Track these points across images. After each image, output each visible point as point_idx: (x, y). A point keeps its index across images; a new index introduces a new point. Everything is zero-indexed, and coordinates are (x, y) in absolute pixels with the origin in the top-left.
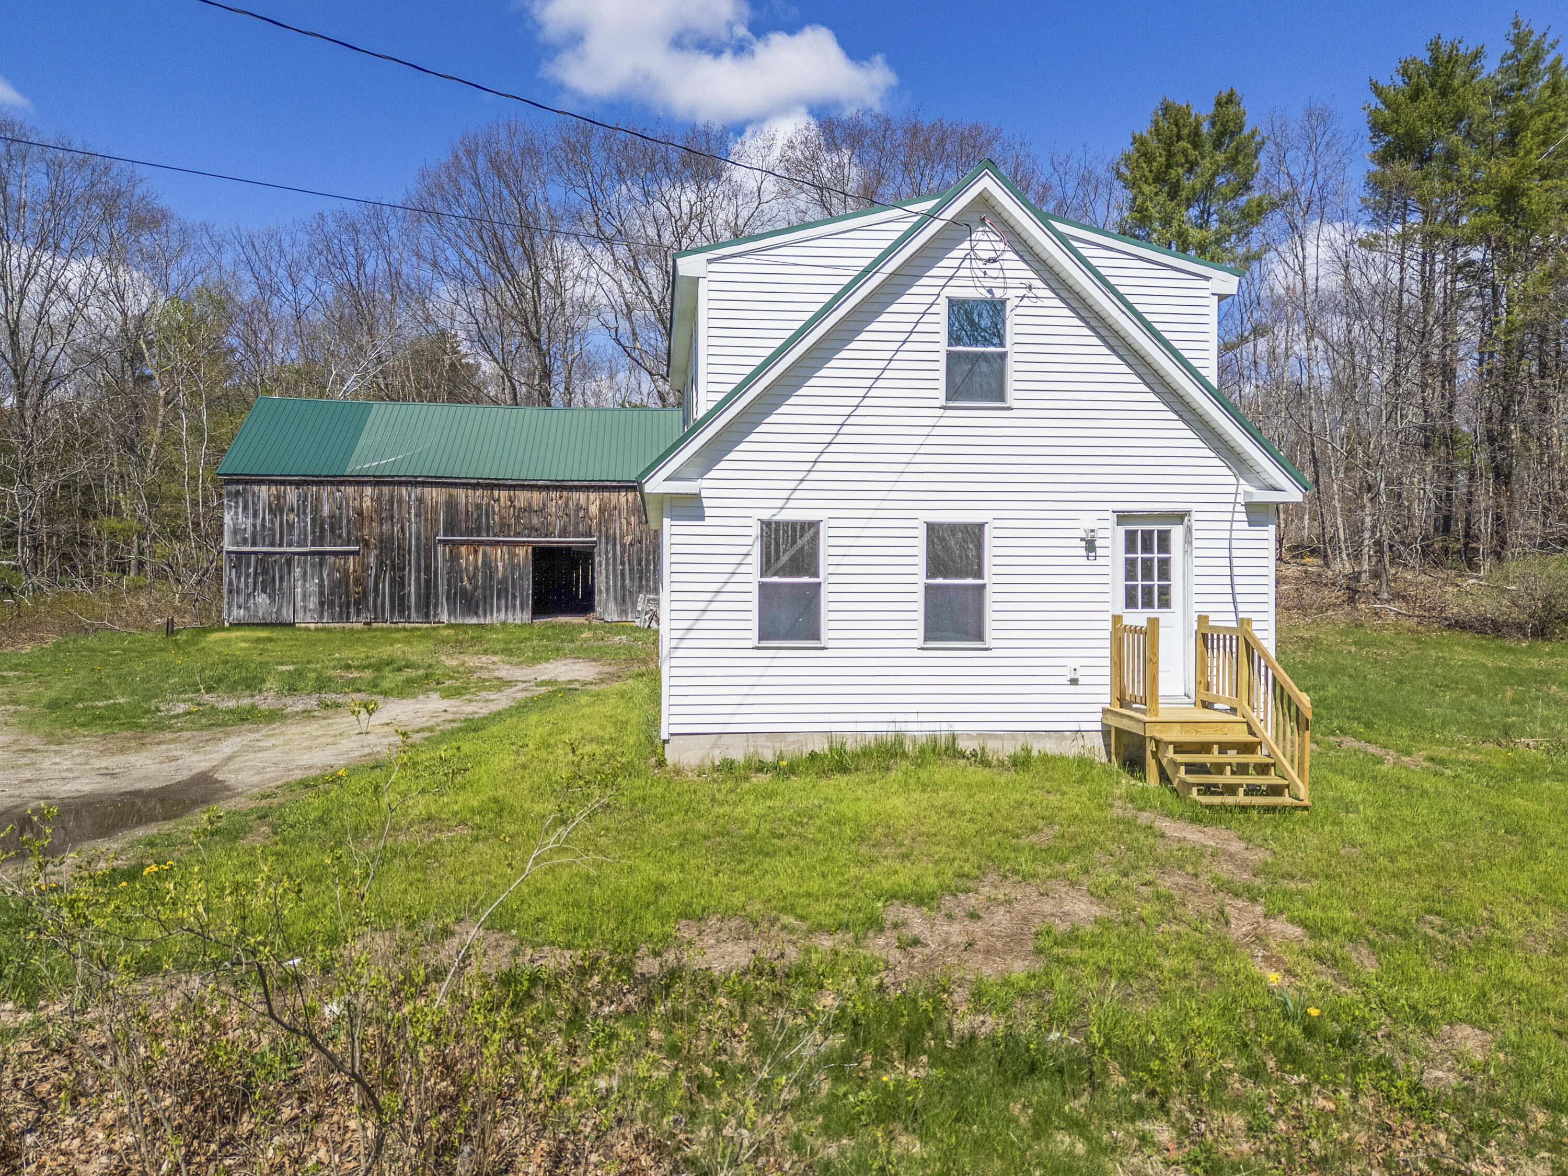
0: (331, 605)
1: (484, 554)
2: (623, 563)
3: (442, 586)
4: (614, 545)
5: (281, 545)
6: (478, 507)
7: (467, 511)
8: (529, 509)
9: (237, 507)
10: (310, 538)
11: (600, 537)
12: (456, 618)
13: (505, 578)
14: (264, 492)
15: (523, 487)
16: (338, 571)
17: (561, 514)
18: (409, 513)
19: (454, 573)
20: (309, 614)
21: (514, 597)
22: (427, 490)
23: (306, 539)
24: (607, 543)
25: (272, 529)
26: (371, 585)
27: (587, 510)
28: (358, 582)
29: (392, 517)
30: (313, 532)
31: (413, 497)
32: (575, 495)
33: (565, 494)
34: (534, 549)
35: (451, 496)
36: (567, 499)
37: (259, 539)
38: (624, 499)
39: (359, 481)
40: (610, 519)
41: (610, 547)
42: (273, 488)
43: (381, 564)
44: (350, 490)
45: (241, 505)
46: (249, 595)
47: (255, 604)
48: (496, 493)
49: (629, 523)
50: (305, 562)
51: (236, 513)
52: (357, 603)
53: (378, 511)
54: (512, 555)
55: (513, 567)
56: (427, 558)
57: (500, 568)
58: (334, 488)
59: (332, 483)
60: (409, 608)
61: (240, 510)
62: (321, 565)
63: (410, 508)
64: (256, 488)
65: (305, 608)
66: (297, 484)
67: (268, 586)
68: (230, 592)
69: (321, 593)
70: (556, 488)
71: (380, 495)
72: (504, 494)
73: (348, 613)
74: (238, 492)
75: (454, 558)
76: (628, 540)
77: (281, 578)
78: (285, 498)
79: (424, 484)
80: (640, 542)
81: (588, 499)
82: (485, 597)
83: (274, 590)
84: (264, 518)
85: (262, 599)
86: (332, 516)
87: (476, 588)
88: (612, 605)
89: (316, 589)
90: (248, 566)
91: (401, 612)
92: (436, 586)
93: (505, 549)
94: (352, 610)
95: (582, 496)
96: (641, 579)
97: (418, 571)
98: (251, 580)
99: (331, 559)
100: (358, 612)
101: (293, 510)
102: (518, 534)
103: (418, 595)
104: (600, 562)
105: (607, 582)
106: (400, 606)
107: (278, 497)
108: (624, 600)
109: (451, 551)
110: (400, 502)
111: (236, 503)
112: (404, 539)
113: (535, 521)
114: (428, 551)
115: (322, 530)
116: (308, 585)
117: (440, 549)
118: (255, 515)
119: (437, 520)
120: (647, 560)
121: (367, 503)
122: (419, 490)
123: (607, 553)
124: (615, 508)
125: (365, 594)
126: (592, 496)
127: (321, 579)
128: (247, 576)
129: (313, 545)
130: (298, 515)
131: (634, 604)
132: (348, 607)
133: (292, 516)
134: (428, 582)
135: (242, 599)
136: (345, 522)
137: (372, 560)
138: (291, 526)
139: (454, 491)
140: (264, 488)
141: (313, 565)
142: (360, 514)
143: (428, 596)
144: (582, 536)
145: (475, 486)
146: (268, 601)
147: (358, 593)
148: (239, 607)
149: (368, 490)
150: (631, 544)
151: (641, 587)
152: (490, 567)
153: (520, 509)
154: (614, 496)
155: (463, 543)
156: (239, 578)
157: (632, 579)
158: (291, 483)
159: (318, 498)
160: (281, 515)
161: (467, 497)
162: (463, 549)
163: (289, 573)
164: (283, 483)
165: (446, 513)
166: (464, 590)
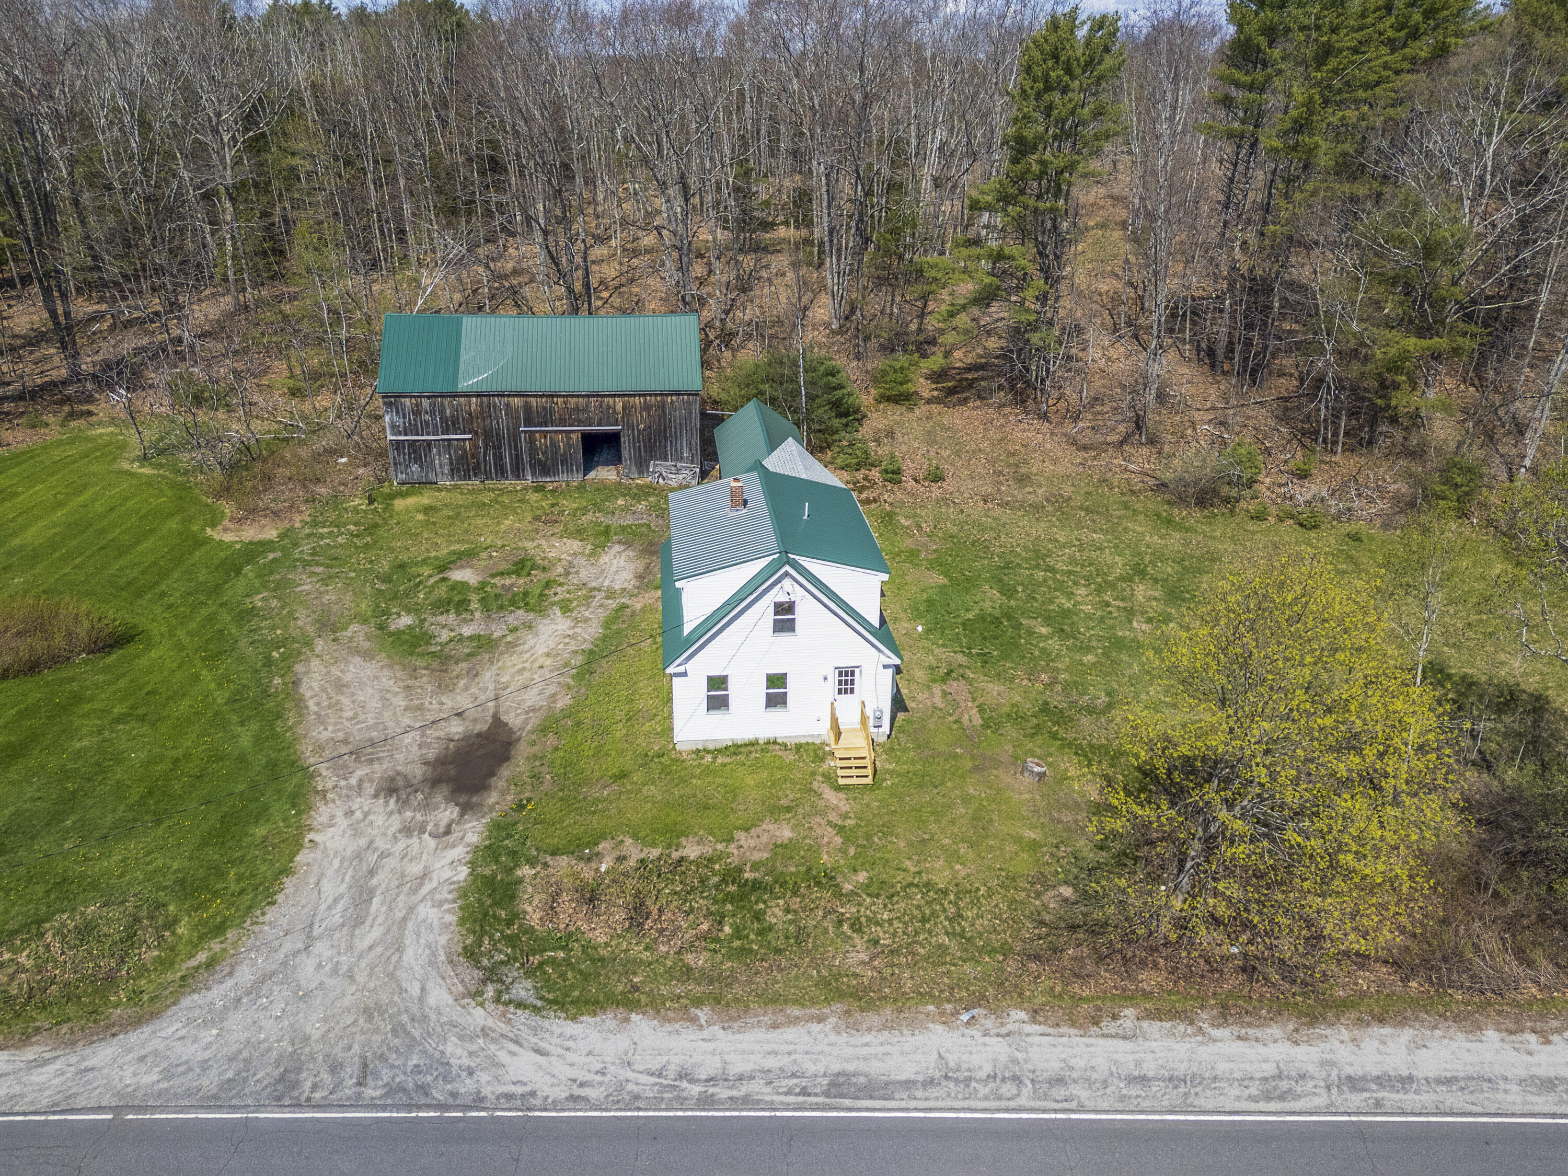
0: (458, 470)
1: (551, 438)
2: (639, 442)
3: (526, 458)
4: (633, 431)
5: (422, 435)
6: (545, 408)
7: (538, 412)
8: (577, 409)
9: (392, 412)
10: (440, 430)
11: (624, 426)
12: (536, 478)
13: (565, 453)
14: (407, 402)
15: (572, 396)
16: (460, 450)
17: (598, 412)
18: (501, 413)
19: (533, 451)
20: (445, 477)
21: (572, 464)
22: (511, 399)
23: (437, 431)
24: (628, 429)
25: (416, 425)
26: (482, 458)
27: (614, 408)
28: (473, 456)
29: (490, 416)
30: (442, 427)
31: (503, 404)
32: (606, 399)
33: (600, 399)
34: (583, 435)
35: (526, 403)
36: (601, 402)
37: (408, 431)
38: (639, 401)
39: (468, 395)
40: (629, 415)
41: (630, 433)
42: (414, 400)
43: (486, 446)
44: (462, 400)
45: (394, 410)
46: (407, 466)
47: (411, 471)
48: (555, 400)
49: (642, 416)
50: (439, 446)
51: (392, 416)
52: (474, 469)
53: (482, 413)
54: (569, 439)
55: (570, 446)
56: (515, 441)
57: (562, 447)
58: (452, 399)
59: (450, 396)
60: (507, 472)
61: (394, 414)
62: (449, 447)
63: (501, 410)
64: (403, 401)
65: (442, 473)
66: (429, 397)
67: (418, 460)
68: (395, 464)
69: (451, 464)
70: (593, 396)
71: (482, 402)
72: (560, 400)
73: (469, 475)
74: (391, 402)
75: (532, 440)
76: (642, 427)
77: (426, 456)
78: (421, 406)
79: (509, 396)
80: (650, 428)
81: (615, 402)
82: (553, 465)
83: (422, 462)
84: (410, 418)
85: (415, 468)
86: (452, 416)
87: (547, 459)
88: (634, 468)
89: (448, 461)
90: (404, 448)
92: (522, 458)
93: (564, 435)
94: (471, 474)
95: (611, 400)
96: (651, 451)
97: (510, 449)
98: (407, 457)
99: (455, 443)
100: (476, 475)
101: (427, 413)
102: (571, 426)
103: (511, 464)
104: (625, 442)
105: (630, 453)
106: (501, 473)
107: (417, 405)
108: (641, 465)
109: (530, 437)
110: (495, 406)
111: (391, 409)
112: (499, 429)
113: (582, 417)
114: (515, 436)
115: (447, 425)
116: (442, 459)
117: (523, 436)
118: (404, 417)
119: (519, 418)
120: (655, 439)
121: (473, 407)
122: (506, 399)
123: (629, 436)
124: (633, 408)
125: (478, 463)
126: (617, 400)
127: (450, 456)
128: (404, 454)
129: (443, 435)
130: (431, 416)
131: (648, 467)
132: (469, 472)
133: (427, 416)
134: (517, 455)
135: (403, 468)
136: (461, 419)
137: (481, 443)
138: (427, 423)
139: (529, 399)
140: (408, 400)
141: (444, 447)
142: (470, 414)
143: (518, 465)
144: (612, 426)
145: (542, 396)
146: (419, 469)
147: (474, 463)
148: (402, 473)
149: (474, 400)
150: (644, 430)
151: (651, 456)
152: (555, 447)
153: (571, 409)
154: (632, 399)
155: (537, 432)
156: (400, 456)
157: (645, 451)
158: (424, 397)
159: (442, 405)
160: (420, 416)
161: (537, 403)
162: (537, 436)
163: (430, 452)
164: (419, 396)
165: (525, 413)
166: (540, 460)
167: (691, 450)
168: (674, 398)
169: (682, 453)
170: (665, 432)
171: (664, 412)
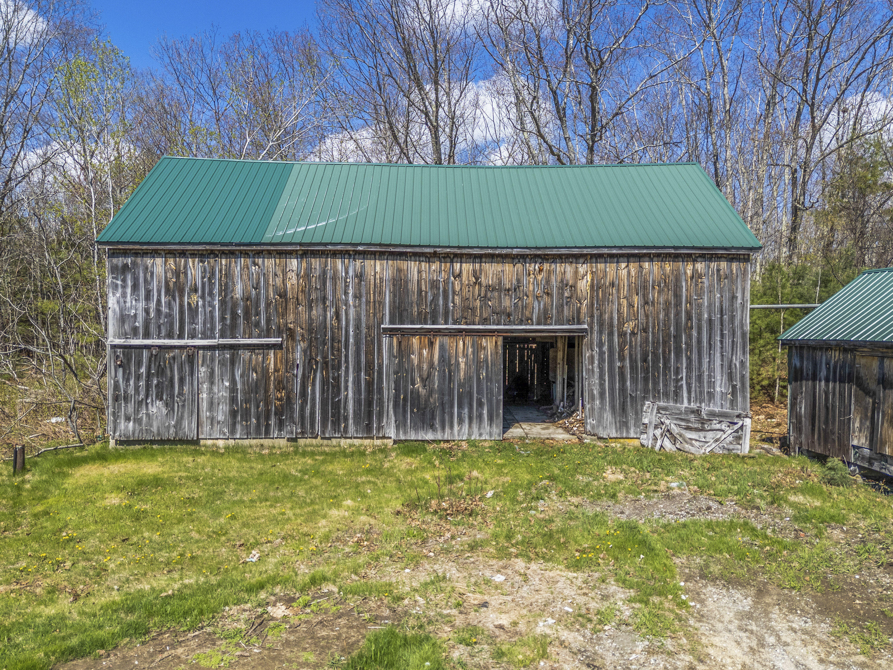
0: (246, 416)
1: (442, 348)
2: (622, 358)
3: (388, 389)
4: (611, 334)
5: (181, 336)
6: (434, 284)
7: (420, 291)
8: (498, 288)
9: (124, 287)
10: (218, 327)
11: (591, 325)
12: (405, 433)
13: (468, 379)
14: (158, 266)
15: (492, 258)
16: (255, 370)
17: (539, 292)
18: (346, 293)
19: (403, 373)
20: (217, 428)
21: (480, 404)
22: (369, 263)
23: (213, 329)
24: (601, 332)
25: (169, 316)
26: (297, 388)
27: (574, 287)
28: (280, 385)
29: (324, 299)
30: (223, 319)
31: (351, 273)
32: (559, 267)
33: (546, 266)
34: (505, 338)
35: (399, 270)
36: (549, 272)
37: (153, 328)
38: (625, 272)
39: (281, 251)
40: (606, 299)
41: (605, 338)
42: (171, 261)
43: (310, 361)
44: (270, 263)
45: (129, 283)
46: (140, 403)
47: (148, 415)
48: (457, 266)
49: (631, 305)
50: (212, 360)
51: (124, 295)
52: (279, 413)
53: (306, 291)
54: (478, 348)
55: (479, 364)
56: (369, 353)
57: (462, 366)
58: (249, 261)
59: (246, 254)
60: (346, 419)
61: (129, 290)
62: (233, 362)
63: (347, 286)
64: (149, 261)
65: (212, 419)
66: (202, 256)
67: (165, 390)
68: (116, 399)
69: (233, 400)
70: (535, 258)
71: (309, 269)
72: (467, 267)
73: (268, 426)
74: (125, 266)
75: (403, 353)
76: (628, 327)
77: (182, 381)
78: (186, 274)
79: (364, 254)
80: (645, 330)
81: (576, 272)
82: (442, 404)
83: (172, 396)
84: (159, 301)
85: (157, 408)
86: (247, 298)
87: (431, 392)
88: (608, 416)
89: (226, 394)
90: (139, 364)
91: (336, 424)
92: (380, 390)
93: (468, 340)
94: (272, 422)
95: (569, 269)
96: (646, 380)
97: (358, 370)
98: (142, 383)
99: (245, 355)
100: (281, 425)
101: (196, 290)
102: (485, 321)
103: (357, 402)
104: (592, 357)
105: (602, 385)
107: (177, 273)
108: (624, 409)
109: (400, 343)
110: (334, 278)
111: (124, 281)
112: (339, 328)
113: (507, 302)
114: (370, 343)
115: (234, 316)
116: (216, 389)
117: (385, 341)
118: (148, 297)
119: (381, 303)
120: (655, 355)
121: (292, 280)
122: (358, 263)
123: (601, 345)
124: (612, 285)
125: (289, 400)
126: (582, 268)
127: (233, 381)
128: (138, 377)
129: (222, 336)
130: (203, 297)
131: (638, 414)
132: (268, 418)
133: (195, 297)
134: (369, 384)
135: (131, 408)
136: (263, 305)
137: (298, 356)
138: (193, 311)
139: (404, 264)
140: (159, 261)
141: (222, 363)
142: (283, 295)
143: (369, 403)
144: (568, 322)
145: (431, 257)
146: (164, 411)
147: (280, 400)
148: (128, 419)
149: (294, 263)
150: (633, 333)
151: (646, 391)
152: (450, 365)
153: (488, 287)
154: (611, 269)
155: (414, 333)
156: (128, 380)
157: (634, 380)
158: (193, 255)
159: (229, 274)
160: (182, 296)
161: (419, 272)
162: (415, 341)
163: (192, 374)
164: (183, 254)
165: (394, 294)
166: (416, 395)
167: (731, 377)
168: (700, 266)
169: (712, 384)
170: (677, 337)
171: (677, 296)
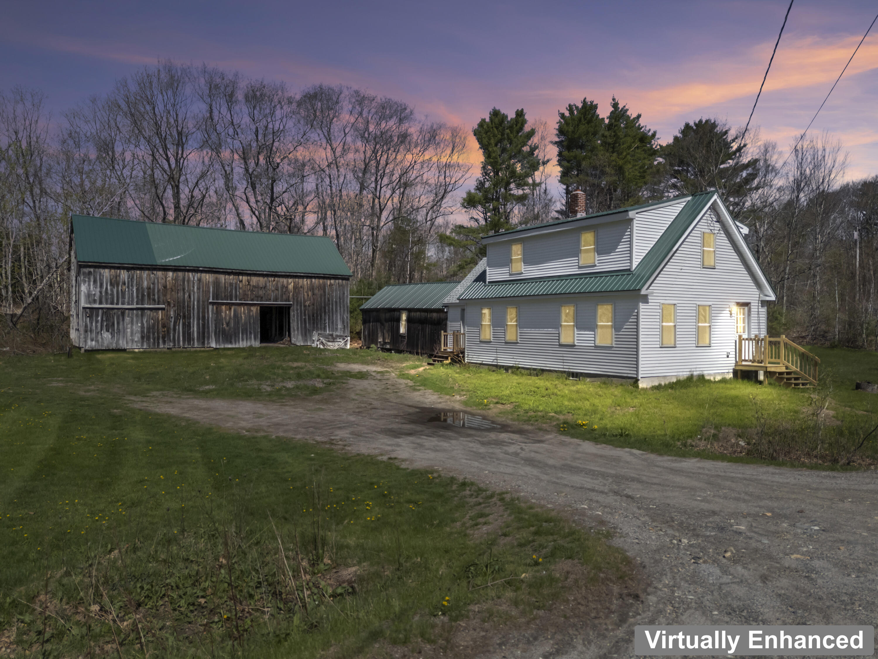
0: (148, 338)
1: (235, 311)
2: (305, 315)
3: (212, 327)
4: (301, 306)
5: (117, 304)
6: (231, 284)
7: (225, 287)
8: (257, 287)
9: (89, 282)
10: (135, 300)
11: (293, 302)
12: (220, 345)
13: (246, 323)
14: (107, 273)
15: (255, 275)
16: (152, 319)
17: (273, 289)
18: (193, 287)
19: (218, 320)
20: (135, 344)
21: (251, 333)
22: (203, 275)
23: (133, 301)
24: (297, 305)
25: (112, 294)
26: (172, 327)
27: (287, 287)
28: (164, 326)
29: (184, 289)
30: (137, 297)
31: (196, 279)
32: (281, 280)
33: (276, 279)
34: (261, 308)
35: (217, 278)
36: (278, 281)
37: (104, 300)
38: (305, 283)
39: (165, 268)
40: (299, 292)
41: (299, 307)
42: (113, 271)
43: (177, 315)
44: (160, 274)
45: (92, 280)
46: (98, 333)
47: (102, 338)
48: (241, 277)
49: (308, 295)
50: (133, 314)
51: (89, 285)
52: (164, 338)
53: (176, 286)
54: (250, 311)
55: (250, 317)
56: (204, 312)
57: (243, 318)
58: (150, 272)
59: (148, 269)
60: (193, 340)
61: (92, 283)
62: (142, 315)
63: (194, 283)
64: (102, 271)
65: (132, 340)
66: (128, 269)
67: (110, 327)
68: (86, 331)
69: (142, 332)
70: (272, 276)
71: (177, 276)
72: (245, 278)
73: (158, 343)
74: (90, 273)
75: (218, 313)
76: (307, 303)
77: (118, 323)
78: (119, 276)
79: (202, 272)
80: (313, 305)
81: (288, 281)
82: (235, 333)
83: (114, 330)
84: (107, 288)
85: (107, 335)
86: (149, 288)
87: (230, 329)
88: (300, 337)
89: (139, 329)
90: (97, 316)
91: (189, 342)
92: (208, 328)
93: (245, 307)
94: (161, 341)
95: (285, 280)
96: (314, 323)
97: (199, 319)
98: (99, 325)
99: (148, 312)
100: (164, 342)
101: (124, 284)
102: (252, 300)
103: (198, 333)
104: (294, 315)
105: (298, 325)
106: (189, 339)
107: (116, 276)
108: (306, 335)
109: (217, 308)
110: (189, 281)
111: (89, 279)
112: (190, 301)
113: (261, 293)
114: (204, 308)
115: (143, 295)
116: (134, 327)
117: (210, 307)
118: (101, 286)
119: (209, 292)
120: (317, 314)
121: (169, 281)
122: (199, 274)
123: (297, 310)
124: (301, 287)
125: (168, 332)
126: (290, 280)
127: (142, 324)
128: (97, 322)
129: (137, 304)
130: (128, 287)
131: (311, 336)
132: (158, 339)
133: (124, 287)
134: (204, 325)
135: (94, 335)
136: (156, 291)
137: (172, 314)
138: (123, 293)
139: (218, 276)
140: (107, 271)
141: (137, 315)
142: (165, 287)
143: (204, 333)
144: (285, 301)
145: (229, 274)
146: (110, 336)
147: (164, 332)
148: (92, 340)
149: (170, 274)
150: (309, 306)
151: (314, 327)
152: (238, 318)
153: (253, 286)
154: (300, 281)
155: (223, 304)
156: (92, 323)
157: (309, 323)
158: (124, 268)
159: (141, 278)
160: (118, 286)
161: (225, 279)
162: (223, 307)
163: (123, 320)
164: (119, 268)
165: (214, 287)
166: (224, 330)
167: (343, 322)
168: (332, 281)
169: (337, 325)
170: (325, 308)
171: (325, 292)
